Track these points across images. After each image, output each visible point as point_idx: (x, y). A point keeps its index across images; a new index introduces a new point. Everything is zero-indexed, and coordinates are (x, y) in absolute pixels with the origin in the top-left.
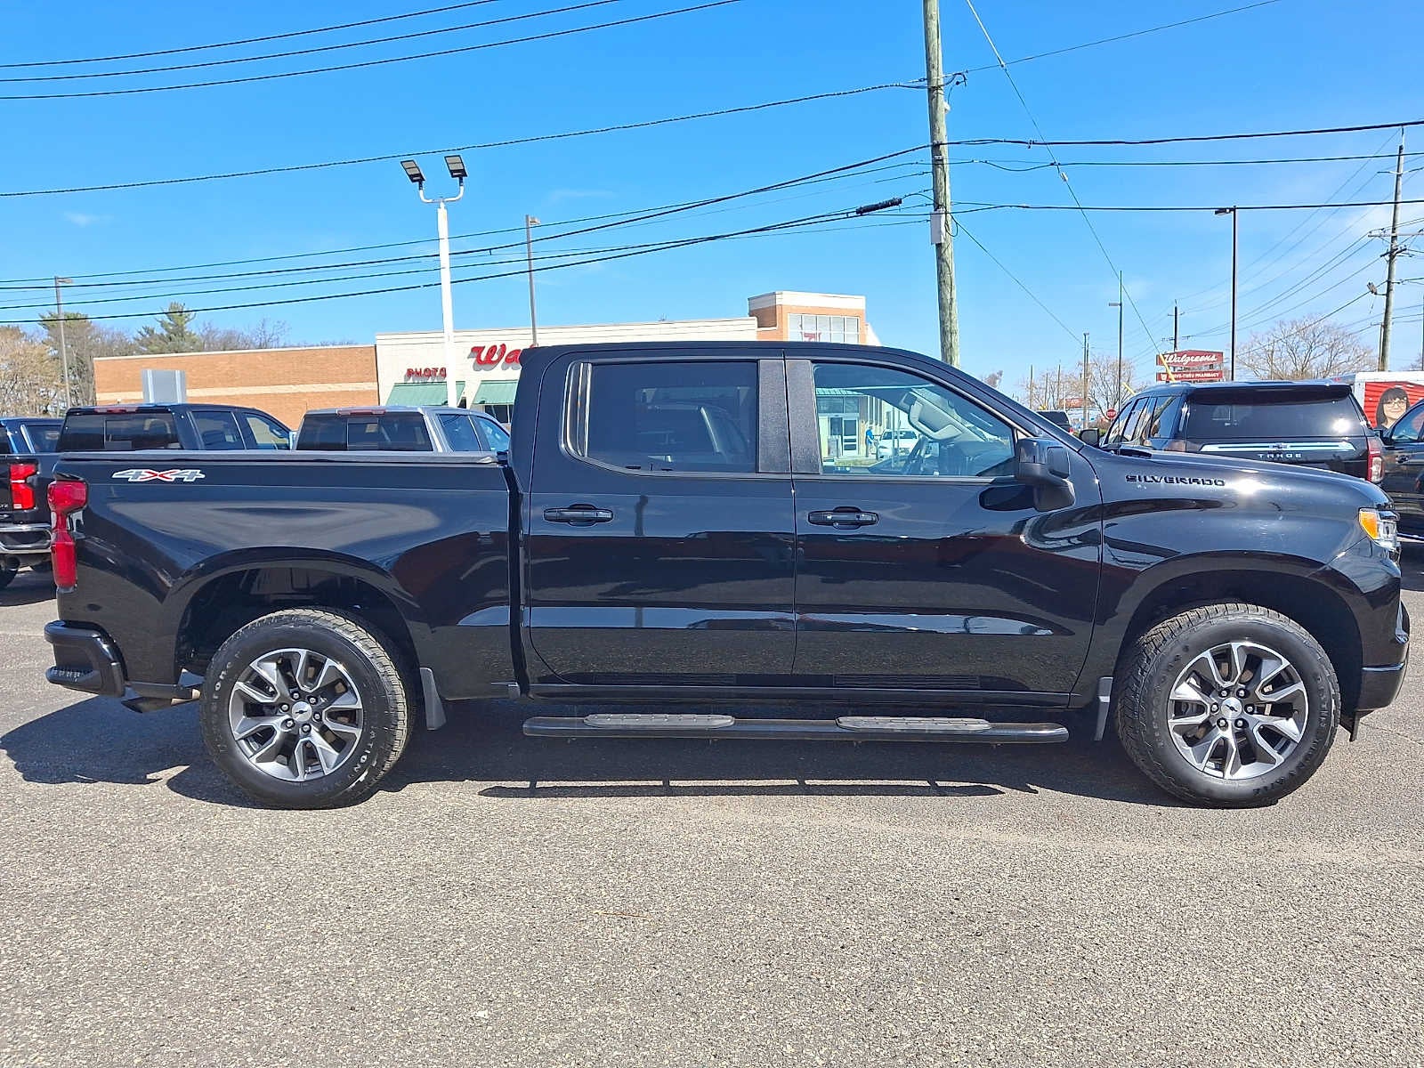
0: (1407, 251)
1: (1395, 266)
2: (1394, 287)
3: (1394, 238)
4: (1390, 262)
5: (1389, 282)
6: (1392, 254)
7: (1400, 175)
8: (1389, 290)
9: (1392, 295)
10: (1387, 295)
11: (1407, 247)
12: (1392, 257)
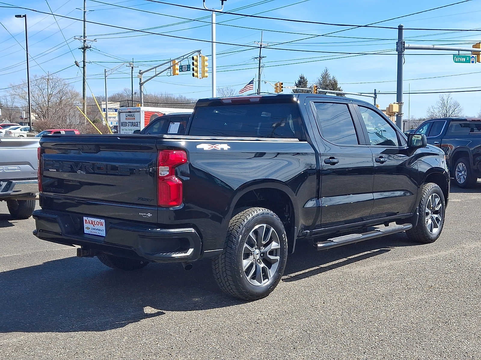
0: (91, 48)
1: (86, 54)
2: (86, 64)
3: (85, 41)
4: (84, 52)
5: (84, 62)
6: (84, 49)
7: (85, 12)
8: (84, 65)
9: (86, 68)
10: (84, 68)
11: (91, 46)
12: (85, 50)
